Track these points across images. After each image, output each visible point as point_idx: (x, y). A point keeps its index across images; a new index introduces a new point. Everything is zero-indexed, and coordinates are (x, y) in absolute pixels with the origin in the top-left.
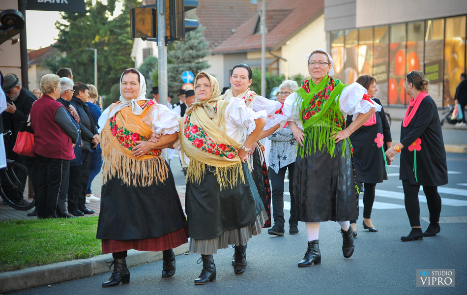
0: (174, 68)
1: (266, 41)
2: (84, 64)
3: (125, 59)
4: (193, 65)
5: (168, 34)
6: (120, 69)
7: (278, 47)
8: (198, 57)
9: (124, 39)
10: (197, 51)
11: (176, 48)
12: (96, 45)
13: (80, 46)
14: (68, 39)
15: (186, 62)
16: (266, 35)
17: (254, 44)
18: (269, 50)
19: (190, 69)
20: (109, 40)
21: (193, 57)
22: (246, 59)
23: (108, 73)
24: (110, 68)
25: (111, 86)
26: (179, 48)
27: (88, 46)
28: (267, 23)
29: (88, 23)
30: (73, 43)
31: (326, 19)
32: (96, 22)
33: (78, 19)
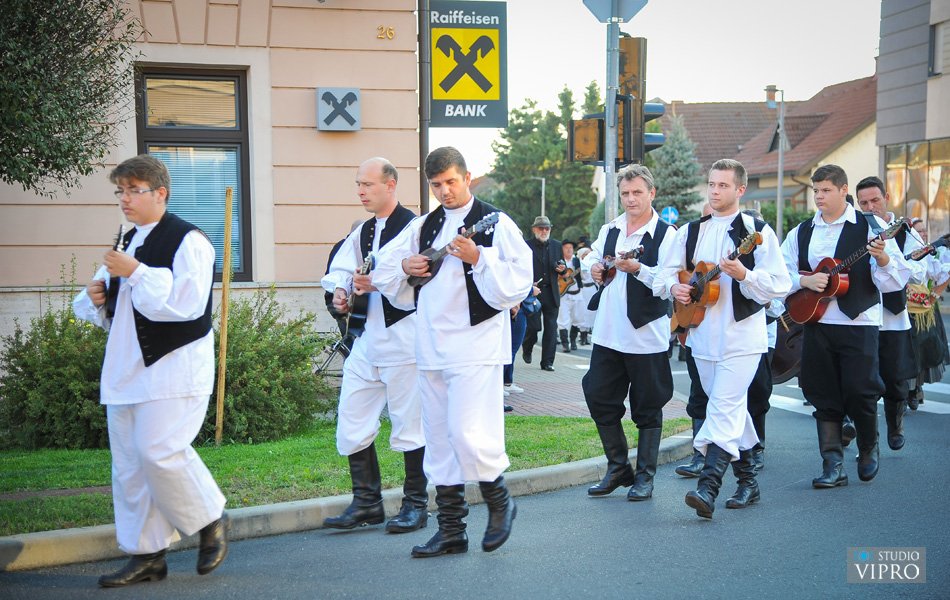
1: (784, 163)
2: (527, 199)
3: (584, 192)
4: (678, 197)
5: (621, 156)
6: (577, 205)
7: (806, 170)
8: (686, 186)
10: (684, 178)
12: (545, 172)
13: (523, 176)
14: (507, 164)
15: (668, 194)
16: (786, 153)
17: (768, 166)
18: (790, 174)
19: (673, 204)
20: (562, 165)
21: (678, 187)
22: (758, 188)
23: (559, 211)
24: (562, 204)
25: (563, 229)
27: (534, 174)
28: (788, 135)
29: (535, 142)
30: (513, 170)
31: (878, 128)
32: (545, 141)
33: (522, 137)
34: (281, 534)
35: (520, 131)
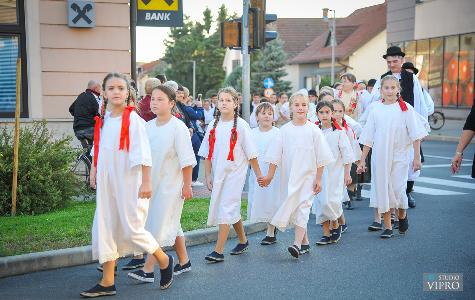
0: (258, 76)
1: (336, 53)
2: (185, 74)
3: (218, 69)
4: (274, 73)
5: (252, 44)
6: (214, 77)
7: (346, 58)
8: (278, 66)
9: (218, 52)
10: (277, 62)
11: (259, 59)
12: (195, 58)
13: (183, 59)
14: (173, 53)
15: (268, 71)
16: (336, 48)
17: (326, 55)
18: (338, 60)
19: (271, 77)
20: (206, 53)
21: (274, 67)
22: (319, 68)
23: (204, 81)
24: (206, 77)
25: (206, 92)
26: (263, 60)
27: (189, 59)
28: (336, 38)
29: (190, 40)
30: (177, 56)
31: (388, 33)
32: (195, 39)
33: (182, 37)
34: (59, 269)
35: (180, 33)
